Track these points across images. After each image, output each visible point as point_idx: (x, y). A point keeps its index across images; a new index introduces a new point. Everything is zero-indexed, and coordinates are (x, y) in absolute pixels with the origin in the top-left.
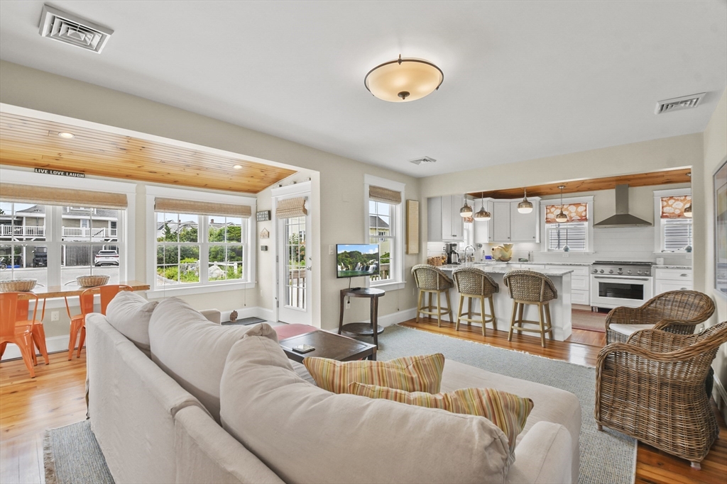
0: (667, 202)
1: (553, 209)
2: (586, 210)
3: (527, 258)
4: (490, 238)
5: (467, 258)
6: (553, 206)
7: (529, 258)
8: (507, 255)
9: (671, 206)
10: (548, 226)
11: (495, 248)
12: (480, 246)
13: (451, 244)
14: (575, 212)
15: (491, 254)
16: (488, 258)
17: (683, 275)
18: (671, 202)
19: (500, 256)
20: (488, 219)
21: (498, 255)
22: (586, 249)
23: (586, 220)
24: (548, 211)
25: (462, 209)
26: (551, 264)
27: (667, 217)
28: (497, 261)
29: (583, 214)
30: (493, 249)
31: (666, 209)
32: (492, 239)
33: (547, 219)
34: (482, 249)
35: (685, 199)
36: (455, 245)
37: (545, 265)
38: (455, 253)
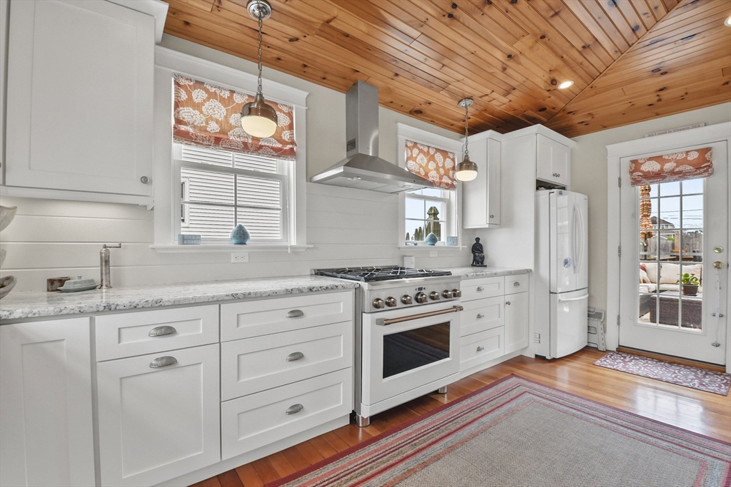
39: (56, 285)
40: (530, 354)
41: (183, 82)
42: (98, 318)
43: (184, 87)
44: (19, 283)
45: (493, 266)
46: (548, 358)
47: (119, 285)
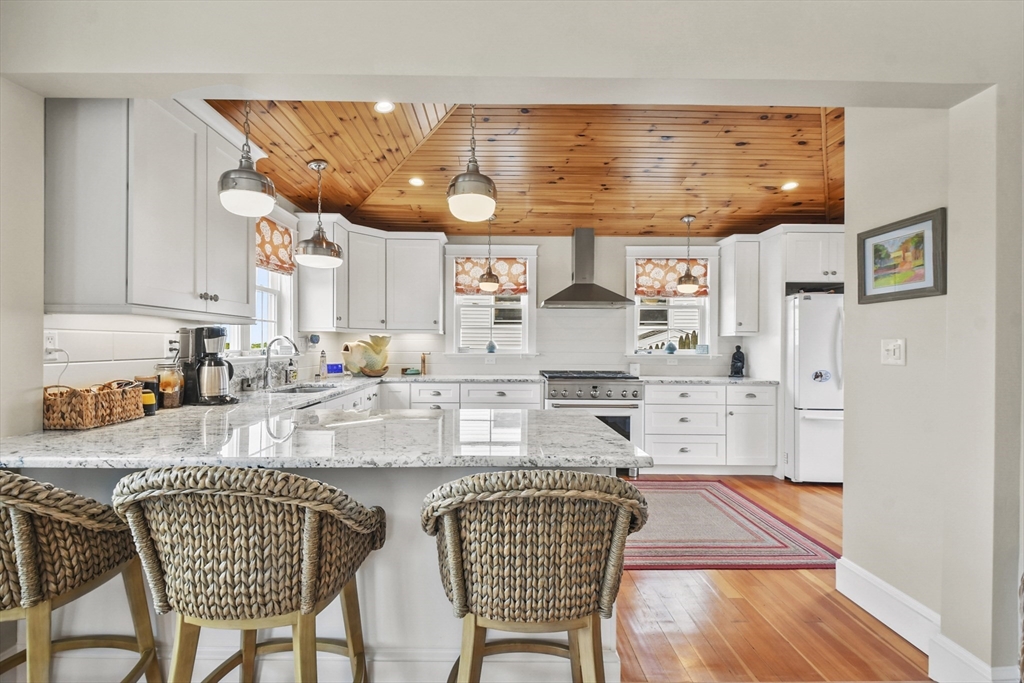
0: (644, 268)
1: (468, 266)
2: (525, 273)
3: (418, 367)
4: (339, 319)
5: (272, 373)
6: (468, 259)
7: (424, 366)
8: (378, 361)
9: (648, 275)
10: (459, 299)
11: (350, 344)
12: (314, 339)
13: (199, 332)
14: (508, 275)
15: (340, 361)
16: (335, 369)
17: (683, 395)
18: (649, 267)
19: (363, 365)
20: (335, 262)
21: (358, 361)
22: (524, 348)
23: (525, 290)
24: (460, 268)
25: (226, 176)
26: (472, 381)
27: (643, 293)
28: (356, 376)
29: (521, 281)
30: (346, 349)
31: (643, 280)
32: (343, 323)
33: (457, 284)
34: (322, 345)
35: (667, 265)
36: (216, 333)
37: (459, 382)
38: (219, 363)
39: (404, 371)
40: (779, 475)
41: (459, 261)
42: (413, 384)
43: (460, 264)
44: (389, 370)
45: (748, 376)
46: (793, 480)
47: (430, 373)
